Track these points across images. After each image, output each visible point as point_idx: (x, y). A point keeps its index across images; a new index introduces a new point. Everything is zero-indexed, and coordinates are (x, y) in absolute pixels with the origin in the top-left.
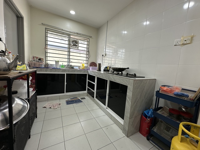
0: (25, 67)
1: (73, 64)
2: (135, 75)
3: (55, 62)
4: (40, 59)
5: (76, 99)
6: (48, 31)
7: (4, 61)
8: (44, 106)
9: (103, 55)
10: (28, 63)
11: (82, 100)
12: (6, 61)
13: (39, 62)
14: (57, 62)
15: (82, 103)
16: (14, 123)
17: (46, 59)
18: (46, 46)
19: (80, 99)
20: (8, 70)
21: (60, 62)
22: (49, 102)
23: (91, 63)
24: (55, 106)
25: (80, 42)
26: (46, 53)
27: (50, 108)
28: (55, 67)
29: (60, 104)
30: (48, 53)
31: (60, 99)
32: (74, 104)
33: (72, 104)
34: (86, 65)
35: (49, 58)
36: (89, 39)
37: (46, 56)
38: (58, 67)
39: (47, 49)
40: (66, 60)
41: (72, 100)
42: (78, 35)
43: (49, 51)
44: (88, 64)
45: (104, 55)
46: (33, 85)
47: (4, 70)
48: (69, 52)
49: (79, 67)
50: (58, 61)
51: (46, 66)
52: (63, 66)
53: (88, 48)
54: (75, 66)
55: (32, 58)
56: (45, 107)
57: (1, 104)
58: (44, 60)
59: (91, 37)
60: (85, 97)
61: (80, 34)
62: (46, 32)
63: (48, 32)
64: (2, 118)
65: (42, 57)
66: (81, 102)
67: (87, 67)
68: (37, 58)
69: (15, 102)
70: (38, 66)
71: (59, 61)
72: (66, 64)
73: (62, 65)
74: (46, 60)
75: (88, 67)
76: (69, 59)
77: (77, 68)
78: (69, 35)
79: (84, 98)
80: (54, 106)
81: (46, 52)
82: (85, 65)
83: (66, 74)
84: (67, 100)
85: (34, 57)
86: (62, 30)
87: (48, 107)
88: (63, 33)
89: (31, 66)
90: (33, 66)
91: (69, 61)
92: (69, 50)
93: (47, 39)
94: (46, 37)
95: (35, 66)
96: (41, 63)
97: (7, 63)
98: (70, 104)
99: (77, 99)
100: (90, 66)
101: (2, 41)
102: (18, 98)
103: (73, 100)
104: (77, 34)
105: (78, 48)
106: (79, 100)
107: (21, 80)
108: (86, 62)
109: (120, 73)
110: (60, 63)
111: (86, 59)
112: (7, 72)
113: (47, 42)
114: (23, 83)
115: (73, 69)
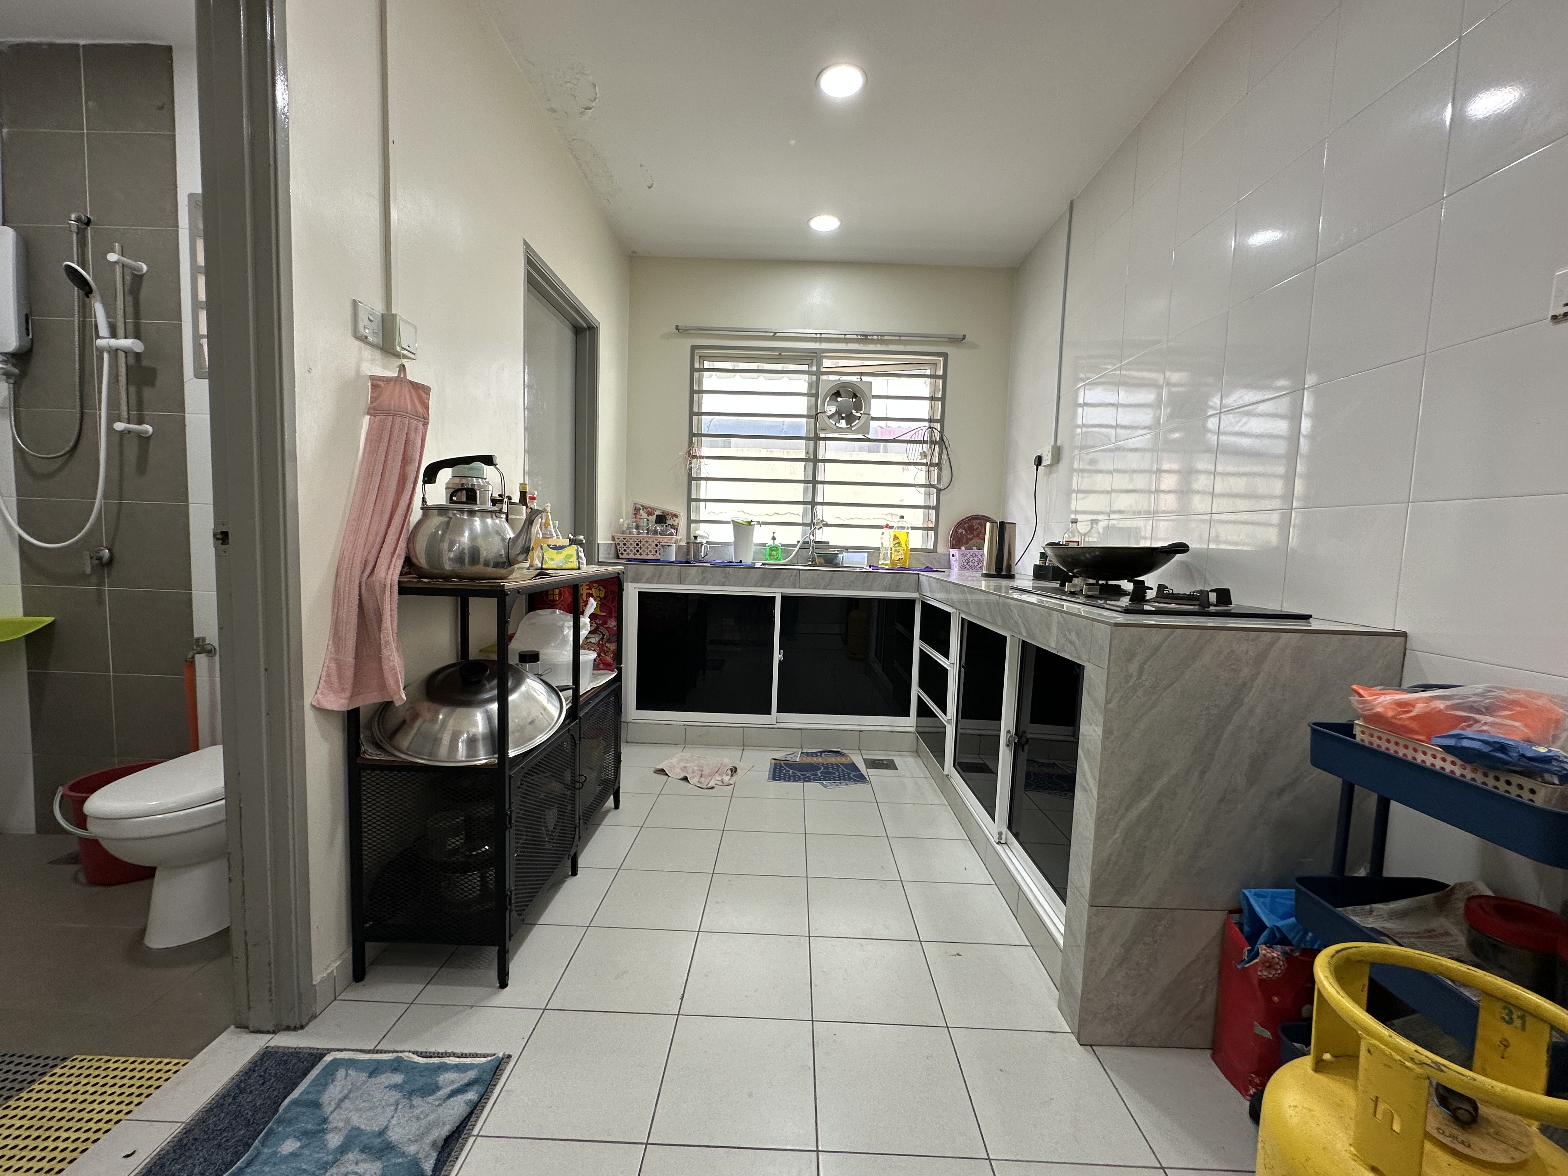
0: (571, 556)
1: (833, 537)
2: (1224, 596)
3: (731, 526)
4: (661, 519)
5: (833, 760)
6: (703, 358)
7: (498, 533)
8: (660, 767)
9: (1039, 461)
10: (613, 538)
11: (872, 774)
12: (504, 532)
13: (655, 532)
14: (742, 529)
15: (860, 787)
16: (512, 753)
17: (693, 518)
18: (691, 443)
19: (862, 766)
20: (504, 562)
21: (757, 528)
22: (687, 754)
23: (960, 524)
24: (711, 775)
25: (879, 386)
26: (692, 479)
27: (685, 779)
28: (730, 555)
29: (734, 770)
30: (703, 483)
31: (744, 746)
32: (813, 787)
33: (799, 784)
34: (925, 540)
35: (705, 512)
36: (945, 355)
37: (690, 500)
38: (748, 560)
39: (695, 457)
40: (797, 513)
41: (809, 760)
42: (872, 347)
43: (708, 468)
44: (935, 529)
45: (1046, 461)
46: (609, 641)
47: (497, 565)
48: (813, 460)
49: (873, 551)
50: (750, 523)
51: (688, 552)
52: (773, 549)
53: (942, 421)
54: (847, 549)
55: (631, 511)
56: (662, 772)
57: (486, 683)
58: (682, 522)
59: (958, 340)
60: (898, 761)
61: (881, 338)
62: (693, 370)
63: (707, 365)
64: (485, 731)
65: (675, 506)
66: (861, 778)
67: (934, 550)
68: (650, 514)
69: (523, 688)
70: (650, 557)
71: (755, 519)
72: (793, 536)
73: (770, 542)
74: (690, 521)
75: (941, 549)
76: (813, 503)
77: (860, 561)
78: (813, 357)
79: (890, 765)
80: (706, 772)
81: (690, 475)
82: (916, 540)
83: (784, 598)
84: (780, 755)
85: (637, 510)
86: (775, 337)
87: (676, 773)
88: (781, 356)
89: (625, 556)
90: (632, 556)
91: (813, 516)
92: (812, 450)
93: (700, 405)
94: (695, 392)
95: (638, 556)
96: (664, 540)
97: (503, 539)
98: (788, 778)
99: (843, 760)
100: (957, 541)
101: (495, 465)
102: (539, 677)
103: (815, 760)
104: (865, 338)
105: (865, 429)
106: (853, 767)
107: (558, 612)
108: (926, 518)
109: (1127, 586)
110: (761, 535)
111: (928, 494)
112: (502, 571)
113: (700, 422)
114: (560, 624)
115: (836, 566)
